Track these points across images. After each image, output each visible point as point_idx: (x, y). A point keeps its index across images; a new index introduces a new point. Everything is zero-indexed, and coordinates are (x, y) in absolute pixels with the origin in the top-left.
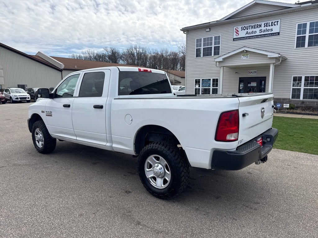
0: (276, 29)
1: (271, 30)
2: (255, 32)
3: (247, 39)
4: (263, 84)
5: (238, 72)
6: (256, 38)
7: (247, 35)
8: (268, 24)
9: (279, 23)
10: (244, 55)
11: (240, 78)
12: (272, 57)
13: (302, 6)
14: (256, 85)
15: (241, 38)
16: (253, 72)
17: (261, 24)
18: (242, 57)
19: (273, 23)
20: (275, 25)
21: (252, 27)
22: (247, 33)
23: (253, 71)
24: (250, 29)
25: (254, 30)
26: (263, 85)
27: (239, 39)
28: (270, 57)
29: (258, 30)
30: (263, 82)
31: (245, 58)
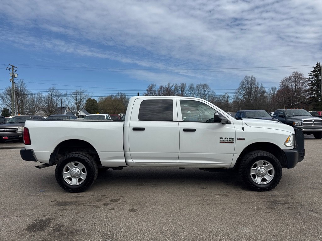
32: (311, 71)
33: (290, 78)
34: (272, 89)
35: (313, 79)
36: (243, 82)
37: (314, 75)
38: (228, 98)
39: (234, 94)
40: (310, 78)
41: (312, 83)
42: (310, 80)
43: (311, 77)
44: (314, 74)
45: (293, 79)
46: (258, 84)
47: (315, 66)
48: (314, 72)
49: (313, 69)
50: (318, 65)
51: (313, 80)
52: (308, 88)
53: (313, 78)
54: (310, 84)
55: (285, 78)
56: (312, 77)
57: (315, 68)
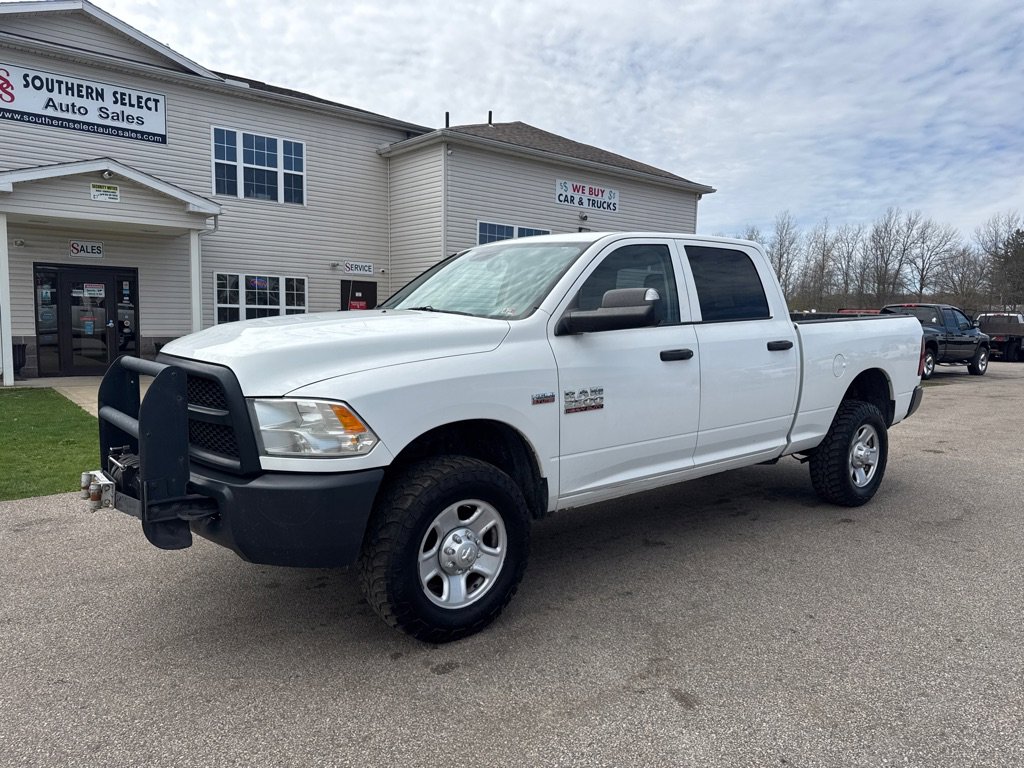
0: (154, 122)
1: (137, 118)
2: (82, 111)
3: (52, 125)
4: (125, 292)
5: (27, 242)
6: (88, 131)
7: (50, 112)
8: (127, 98)
9: (161, 105)
10: (100, 187)
11: (35, 264)
12: (203, 211)
13: (228, 81)
14: (103, 292)
15: (29, 114)
16: (89, 250)
17: (102, 90)
18: (93, 191)
19: (143, 101)
20: (150, 109)
21: (67, 89)
22: (50, 103)
23: (89, 245)
24: (60, 92)
25: (79, 102)
26: (128, 295)
27: (17, 116)
28: (196, 210)
29: (92, 105)
30: (126, 285)
31: (104, 198)
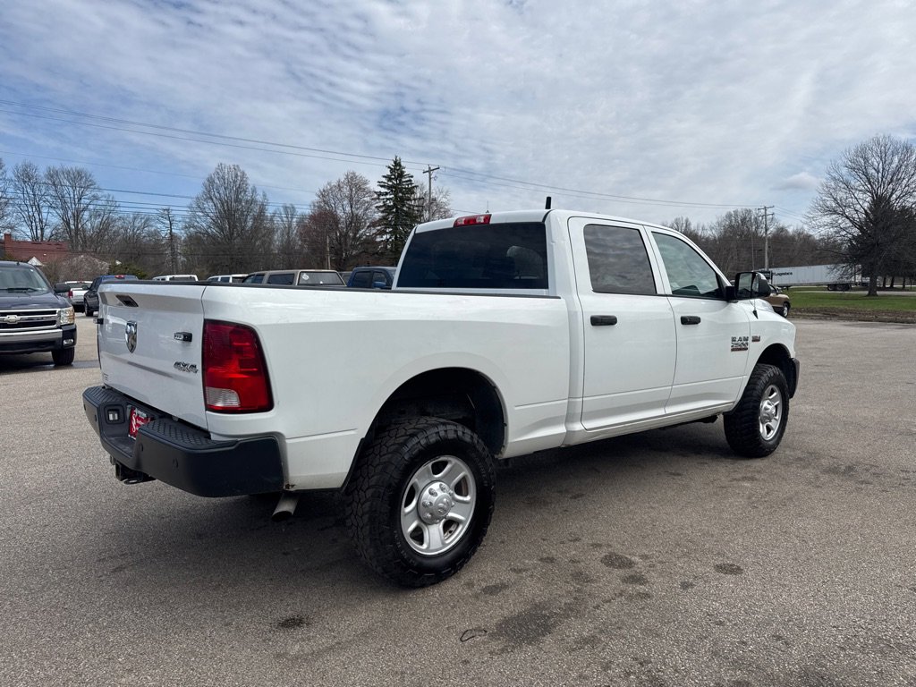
32: (384, 177)
33: (339, 187)
34: (286, 208)
35: (388, 197)
36: (211, 181)
37: (389, 187)
38: (171, 224)
39: (185, 213)
40: (380, 194)
41: (385, 205)
42: (381, 197)
43: (383, 190)
44: (390, 183)
45: (346, 190)
46: (254, 191)
47: (391, 164)
48: (389, 178)
49: (388, 172)
50: (397, 164)
51: (388, 199)
52: (378, 215)
53: (387, 194)
54: (381, 207)
55: (329, 184)
56: (386, 190)
57: (391, 169)
